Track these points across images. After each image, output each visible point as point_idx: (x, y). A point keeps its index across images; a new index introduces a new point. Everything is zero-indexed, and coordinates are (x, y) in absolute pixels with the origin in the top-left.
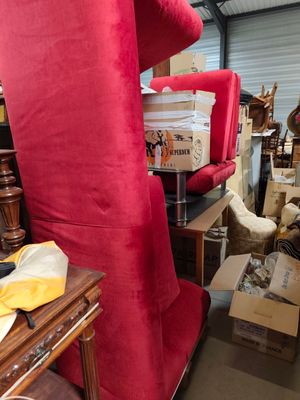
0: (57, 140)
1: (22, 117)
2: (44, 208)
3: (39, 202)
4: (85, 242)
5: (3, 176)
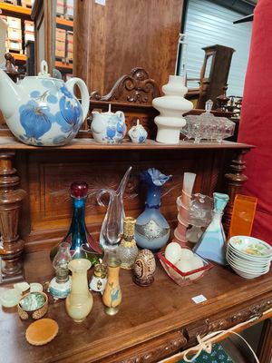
5: (238, 164)
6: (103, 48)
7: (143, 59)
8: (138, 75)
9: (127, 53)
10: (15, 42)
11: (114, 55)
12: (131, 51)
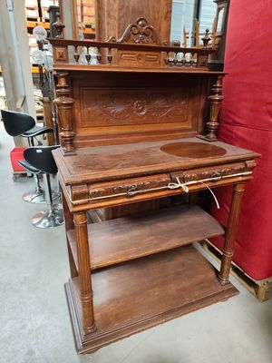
0: (253, 69)
1: (234, 54)
2: (231, 116)
3: (230, 112)
4: (253, 140)
5: (216, 87)
6: (116, 6)
7: (146, 12)
8: (140, 23)
9: (134, 9)
10: (32, 9)
11: (124, 10)
12: (136, 7)
